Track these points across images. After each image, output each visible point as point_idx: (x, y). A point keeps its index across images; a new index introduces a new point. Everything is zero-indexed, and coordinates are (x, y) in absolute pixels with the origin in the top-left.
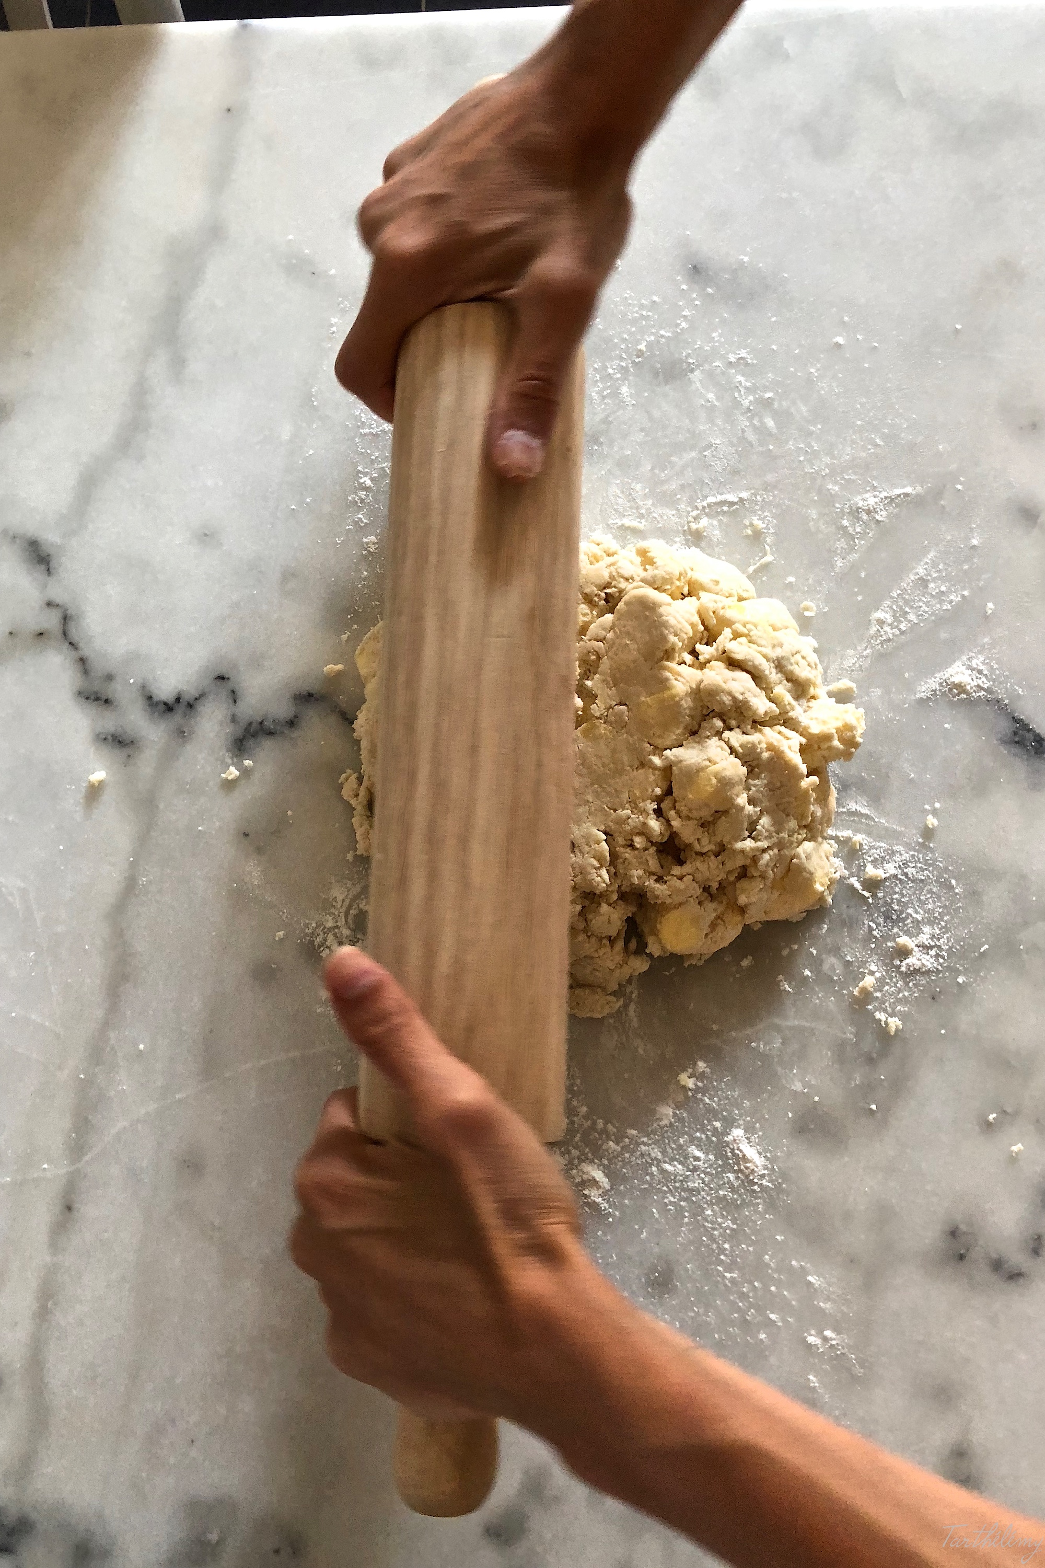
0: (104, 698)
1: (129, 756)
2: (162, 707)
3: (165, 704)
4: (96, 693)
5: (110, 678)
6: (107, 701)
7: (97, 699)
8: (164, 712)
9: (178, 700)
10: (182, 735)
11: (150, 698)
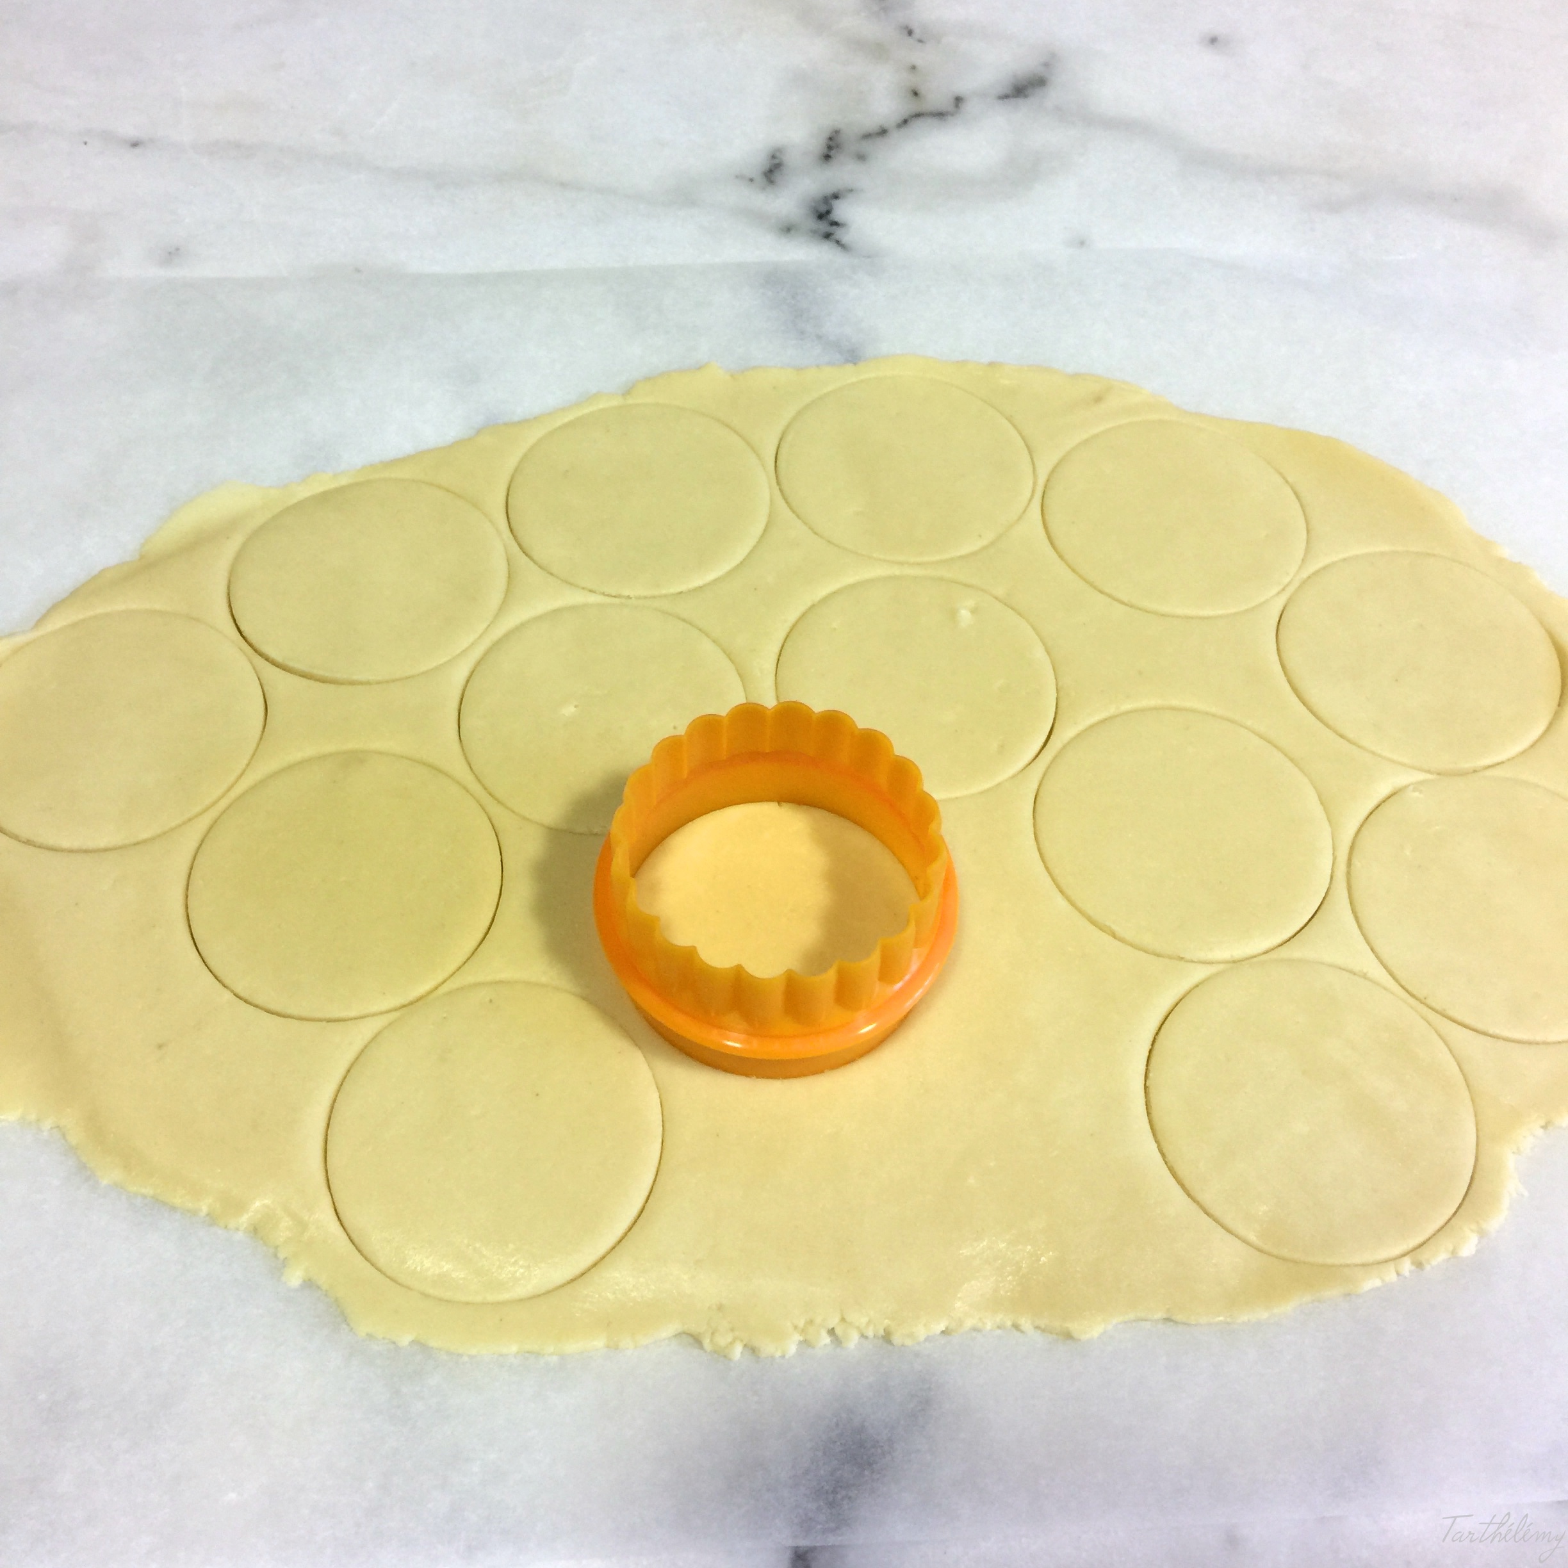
0: (832, 153)
1: (751, 180)
2: (823, 209)
3: (828, 212)
4: (838, 146)
5: (861, 157)
6: (827, 157)
7: (830, 148)
8: (817, 211)
9: (835, 224)
10: (788, 229)
11: (836, 196)
